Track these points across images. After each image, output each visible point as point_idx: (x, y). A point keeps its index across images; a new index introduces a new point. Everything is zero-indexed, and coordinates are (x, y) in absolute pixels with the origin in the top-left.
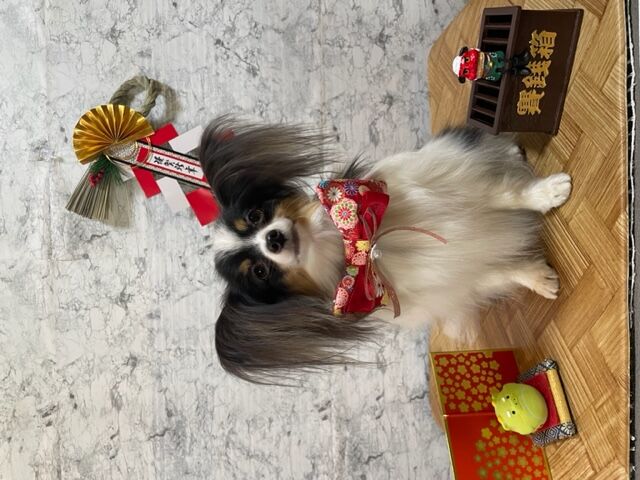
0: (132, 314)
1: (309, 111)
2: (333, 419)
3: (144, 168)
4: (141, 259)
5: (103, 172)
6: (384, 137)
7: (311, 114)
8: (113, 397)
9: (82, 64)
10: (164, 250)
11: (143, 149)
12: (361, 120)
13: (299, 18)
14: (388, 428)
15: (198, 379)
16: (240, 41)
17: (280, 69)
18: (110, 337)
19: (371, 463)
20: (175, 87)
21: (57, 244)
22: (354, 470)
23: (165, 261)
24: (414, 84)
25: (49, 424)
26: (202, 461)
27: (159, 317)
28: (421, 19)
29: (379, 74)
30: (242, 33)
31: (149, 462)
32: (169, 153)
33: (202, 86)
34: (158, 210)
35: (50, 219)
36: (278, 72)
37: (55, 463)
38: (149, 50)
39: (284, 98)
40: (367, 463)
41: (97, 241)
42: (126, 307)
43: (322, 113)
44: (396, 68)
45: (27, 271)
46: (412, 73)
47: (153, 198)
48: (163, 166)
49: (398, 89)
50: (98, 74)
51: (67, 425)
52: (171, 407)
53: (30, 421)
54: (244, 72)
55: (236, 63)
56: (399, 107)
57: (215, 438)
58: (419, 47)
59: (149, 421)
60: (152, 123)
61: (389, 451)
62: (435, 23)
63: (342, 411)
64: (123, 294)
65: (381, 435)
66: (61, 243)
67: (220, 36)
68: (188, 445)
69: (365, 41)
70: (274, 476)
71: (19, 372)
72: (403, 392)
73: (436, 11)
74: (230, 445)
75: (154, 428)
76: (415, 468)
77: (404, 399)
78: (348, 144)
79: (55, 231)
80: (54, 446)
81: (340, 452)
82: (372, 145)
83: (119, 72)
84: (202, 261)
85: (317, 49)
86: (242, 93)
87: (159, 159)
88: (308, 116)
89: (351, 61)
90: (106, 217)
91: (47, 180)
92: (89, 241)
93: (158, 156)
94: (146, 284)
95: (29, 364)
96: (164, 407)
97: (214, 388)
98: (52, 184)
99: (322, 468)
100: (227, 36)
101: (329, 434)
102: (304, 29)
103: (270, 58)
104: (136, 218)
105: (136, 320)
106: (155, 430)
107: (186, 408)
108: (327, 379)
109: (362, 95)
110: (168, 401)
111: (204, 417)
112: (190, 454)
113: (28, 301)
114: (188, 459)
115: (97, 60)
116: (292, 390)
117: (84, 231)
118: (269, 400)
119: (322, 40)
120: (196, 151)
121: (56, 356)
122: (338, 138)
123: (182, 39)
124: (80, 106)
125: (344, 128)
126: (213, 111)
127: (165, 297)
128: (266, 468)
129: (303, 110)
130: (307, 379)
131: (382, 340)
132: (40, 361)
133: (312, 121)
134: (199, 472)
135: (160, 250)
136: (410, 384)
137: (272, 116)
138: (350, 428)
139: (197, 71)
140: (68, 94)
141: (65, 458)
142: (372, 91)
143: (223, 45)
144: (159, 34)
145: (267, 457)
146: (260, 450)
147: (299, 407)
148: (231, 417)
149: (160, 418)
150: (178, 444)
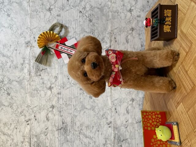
0: (53, 93)
1: (107, 33)
2: (112, 127)
3: (57, 50)
4: (56, 76)
5: (46, 51)
6: (130, 41)
8: (47, 118)
9: (41, 19)
10: (63, 74)
11: (57, 45)
12: (123, 35)
13: (105, 4)
14: (129, 131)
15: (72, 113)
16: (87, 11)
18: (46, 99)
19: (124, 142)
20: (67, 26)
22: (118, 143)
23: (63, 77)
24: (140, 25)
25: (28, 124)
26: (72, 138)
27: (61, 94)
28: (143, 4)
29: (129, 21)
30: (88, 9)
31: (57, 137)
32: (65, 46)
33: (75, 25)
34: (61, 62)
35: (30, 64)
36: (98, 21)
37: (29, 136)
38: (60, 14)
39: (100, 29)
40: (122, 141)
41: (43, 71)
42: (51, 91)
43: (111, 33)
44: (135, 19)
45: (23, 79)
46: (140, 21)
47: (60, 59)
48: (63, 50)
49: (135, 26)
50: (45, 22)
51: (33, 125)
52: (63, 121)
53: (23, 123)
54: (88, 21)
55: (85, 18)
56: (135, 32)
57: (76, 131)
58: (142, 13)
59: (57, 125)
60: (60, 37)
61: (129, 138)
62: (148, 5)
63: (115, 124)
64: (50, 87)
65: (127, 133)
66: (33, 71)
67: (81, 10)
68: (68, 133)
69: (125, 11)
70: (94, 144)
71: (20, 109)
72: (134, 120)
73: (148, 2)
74: (81, 133)
75: (58, 127)
76: (138, 144)
77: (135, 122)
78: (119, 43)
79: (32, 67)
80: (29, 131)
81: (114, 138)
82: (127, 43)
83: (51, 21)
85: (110, 14)
86: (87, 27)
87: (62, 48)
88: (107, 34)
89: (121, 18)
90: (46, 64)
91: (30, 52)
92: (41, 71)
93: (62, 47)
94: (57, 84)
95: (23, 106)
96: (61, 121)
97: (76, 116)
98: (31, 53)
99: (108, 142)
100: (83, 10)
101: (111, 132)
102: (106, 8)
103: (96, 17)
105: (54, 95)
106: (59, 128)
107: (68, 122)
108: (110, 115)
109: (124, 28)
110: (63, 119)
111: (73, 124)
112: (69, 135)
113: (23, 88)
114: (68, 137)
115: (45, 17)
116: (100, 118)
117: (40, 68)
118: (93, 120)
119: (112, 11)
120: (73, 46)
121: (31, 104)
122: (116, 41)
123: (70, 11)
124: (40, 31)
125: (118, 38)
126: (78, 32)
127: (63, 88)
128: (91, 141)
129: (105, 32)
130: (104, 115)
131: (128, 103)
132: (26, 106)
133: (108, 36)
134: (71, 141)
135: (62, 74)
136: (137, 118)
137: (96, 34)
138: (117, 130)
139: (74, 21)
140: (36, 27)
141: (32, 135)
142: (127, 27)
143: (82, 13)
144: (63, 10)
145: (92, 138)
146: (90, 136)
147: (102, 123)
148: (81, 125)
149: (60, 124)
150: (65, 132)
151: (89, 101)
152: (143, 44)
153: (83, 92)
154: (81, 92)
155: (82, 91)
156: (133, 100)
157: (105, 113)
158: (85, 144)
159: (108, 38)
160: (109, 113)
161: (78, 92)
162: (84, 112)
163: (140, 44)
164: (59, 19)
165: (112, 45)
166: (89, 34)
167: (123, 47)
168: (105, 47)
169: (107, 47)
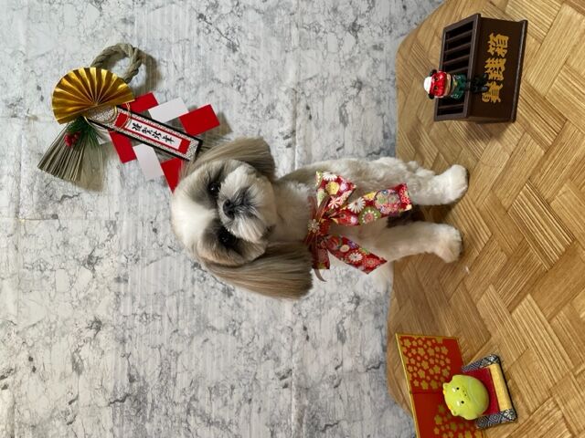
0: (99, 276)
1: (284, 89)
2: (294, 387)
3: (122, 134)
4: (112, 222)
5: (79, 134)
6: (352, 119)
7: (286, 92)
8: (74, 361)
9: (64, 25)
10: (136, 214)
11: (122, 115)
12: (332, 102)
14: (345, 397)
15: (163, 344)
16: (222, 17)
17: (259, 48)
18: (75, 299)
19: (327, 431)
20: (156, 56)
21: (25, 202)
23: (136, 225)
24: (382, 72)
25: (5, 387)
26: (162, 428)
27: (127, 281)
28: (390, 14)
29: (351, 60)
30: (225, 10)
31: (108, 429)
32: (147, 121)
33: (183, 56)
34: (132, 174)
35: (20, 177)
36: (257, 50)
37: (9, 429)
38: (132, 17)
39: (261, 75)
40: (324, 431)
41: (67, 202)
42: (94, 271)
43: (296, 92)
44: (367, 56)
46: (380, 62)
47: (127, 163)
48: (141, 132)
49: (368, 76)
50: (79, 37)
51: (23, 389)
52: (132, 373)
54: (224, 47)
55: (217, 37)
56: (367, 93)
57: (176, 404)
58: (388, 38)
59: (110, 386)
60: (132, 91)
61: (344, 419)
62: (403, 18)
63: (303, 379)
64: (91, 257)
65: (338, 404)
66: (29, 203)
67: (203, 10)
68: (148, 412)
69: (339, 29)
72: (361, 362)
73: (404, 7)
74: (192, 411)
76: (368, 436)
77: (361, 369)
78: (320, 124)
79: (24, 189)
80: (9, 410)
81: (299, 420)
82: (341, 125)
83: (100, 36)
85: (294, 31)
86: (222, 67)
87: (138, 126)
88: (283, 93)
89: (326, 46)
90: (79, 178)
91: (20, 136)
92: (60, 202)
93: (136, 122)
94: (116, 247)
96: (126, 372)
97: (178, 355)
98: (24, 141)
99: (280, 436)
100: (210, 11)
101: (288, 402)
102: (283, 12)
103: (250, 36)
104: (109, 181)
105: (102, 283)
106: (115, 395)
107: (149, 374)
108: (289, 347)
109: (335, 78)
110: (131, 367)
111: (166, 383)
112: (150, 421)
114: (148, 426)
115: (79, 23)
116: (255, 358)
117: (55, 191)
118: (232, 367)
119: (300, 24)
120: (174, 121)
121: (17, 317)
122: (310, 117)
123: (166, 11)
124: (59, 66)
125: (317, 107)
126: (192, 81)
127: (133, 261)
128: (225, 435)
129: (278, 88)
130: (269, 348)
131: (342, 311)
133: (286, 99)
135: (132, 214)
137: (249, 91)
138: (309, 396)
139: (178, 42)
140: (48, 53)
141: (20, 423)
142: (344, 75)
143: (205, 19)
144: (143, 4)
145: (227, 424)
146: (221, 417)
147: (261, 375)
148: (194, 383)
149: (121, 383)
150: (139, 410)
151: (224, 304)
152: (390, 131)
153: (202, 276)
154: (196, 276)
155: (201, 272)
156: (357, 300)
157: (273, 340)
159: (287, 106)
160: (285, 341)
161: (185, 276)
162: (205, 341)
163: (381, 130)
164: (129, 35)
165: (297, 128)
166: (228, 89)
167: (331, 137)
168: (276, 133)
169: (282, 133)
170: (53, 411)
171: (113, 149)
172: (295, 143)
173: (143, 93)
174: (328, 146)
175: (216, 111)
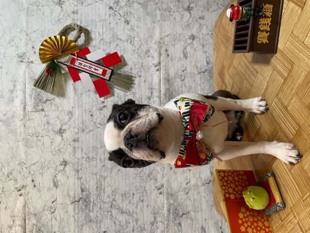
0: (65, 139)
1: (154, 42)
2: (165, 194)
3: (73, 67)
4: (70, 112)
5: (53, 69)
6: (190, 55)
8: (54, 182)
9: (44, 17)
10: (82, 108)
11: (73, 58)
12: (179, 47)
14: (192, 199)
15: (97, 173)
17: (140, 21)
18: (53, 151)
19: (183, 217)
20: (89, 29)
21: (28, 103)
22: (175, 220)
23: (82, 113)
24: (204, 31)
25: (21, 195)
26: (98, 215)
27: (78, 141)
29: (188, 25)
30: (122, 4)
31: (71, 215)
32: (85, 61)
33: (103, 28)
34: (79, 88)
35: (25, 91)
36: (139, 23)
37: (23, 215)
38: (77, 10)
39: (142, 35)
41: (48, 102)
42: (62, 136)
43: (160, 43)
44: (196, 23)
45: (13, 117)
46: (203, 25)
47: (77, 82)
48: (83, 67)
49: (197, 32)
50: (52, 21)
51: (30, 195)
52: (83, 187)
53: (11, 193)
54: (123, 22)
55: (119, 18)
56: (197, 41)
57: (105, 203)
58: (207, 13)
59: (72, 194)
60: (78, 46)
61: (192, 211)
62: (214, 2)
63: (169, 189)
64: (60, 129)
65: (188, 202)
66: (31, 103)
67: (112, 5)
68: (91, 207)
69: (181, 10)
70: (135, 223)
71: (6, 168)
72: (199, 180)
74: (113, 207)
75: (74, 198)
76: (206, 219)
77: (200, 184)
78: (173, 58)
79: (28, 97)
80: (23, 206)
81: (168, 211)
82: (184, 59)
83: (62, 21)
84: (100, 113)
85: (158, 12)
86: (122, 32)
88: (154, 44)
89: (175, 19)
90: (53, 90)
91: (25, 72)
92: (45, 103)
93: (80, 62)
94: (73, 124)
95: (12, 164)
96: (80, 187)
97: (105, 178)
98: (27, 73)
99: (159, 219)
100: (115, 5)
101: (162, 202)
102: (152, 3)
103: (136, 16)
104: (68, 91)
105: (67, 142)
106: (75, 199)
107: (91, 188)
108: (162, 173)
109: (180, 35)
110: (82, 184)
111: (100, 192)
112: (92, 211)
113: (13, 132)
114: (91, 214)
115: (51, 15)
116: (144, 179)
117: (42, 98)
118: (133, 184)
119: (161, 8)
120: (99, 60)
121: (26, 160)
122: (168, 55)
123: (93, 6)
124: (43, 36)
125: (171, 50)
126: (107, 40)
127: (81, 131)
128: (131, 219)
129: (151, 42)
130: (152, 174)
132: (18, 163)
133: (155, 46)
134: (97, 221)
135: (80, 108)
136: (203, 176)
137: (136, 44)
138: (173, 198)
139: (100, 21)
140: (37, 30)
141: (28, 213)
142: (185, 33)
143: (113, 9)
144: (82, 3)
145: (131, 213)
146: (128, 210)
147: (148, 188)
148: (114, 192)
149: (78, 193)
150: (87, 206)
152: (210, 60)
157: (153, 170)
158: (120, 225)
159: (156, 50)
160: (160, 170)
162: (119, 171)
163: (205, 60)
164: (76, 19)
165: (161, 61)
166: (126, 43)
167: (179, 65)
168: (150, 64)
169: (154, 64)
170: (44, 207)
171: (69, 75)
172: (161, 69)
173: (83, 47)
174: (178, 70)
175: (119, 55)
